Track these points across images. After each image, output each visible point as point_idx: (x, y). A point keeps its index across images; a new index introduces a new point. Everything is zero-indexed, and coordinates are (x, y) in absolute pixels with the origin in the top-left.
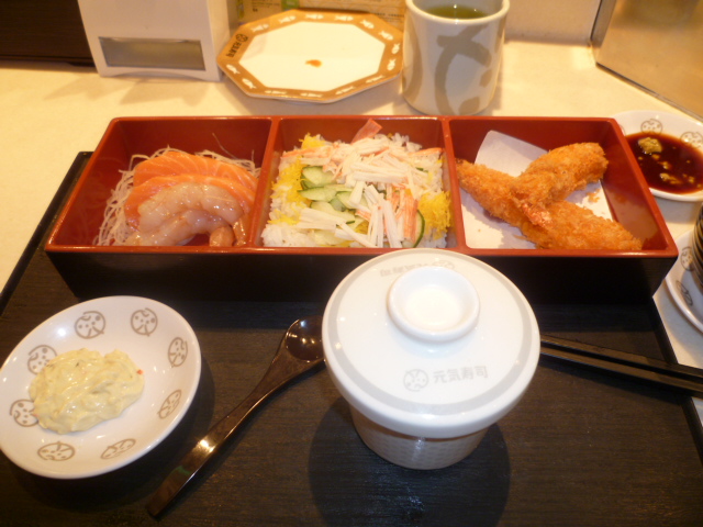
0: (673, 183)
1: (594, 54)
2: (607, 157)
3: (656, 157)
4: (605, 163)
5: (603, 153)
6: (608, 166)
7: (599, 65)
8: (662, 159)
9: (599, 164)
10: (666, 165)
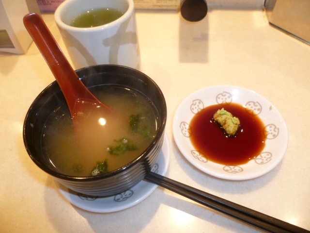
1: (268, 16)
7: (271, 24)
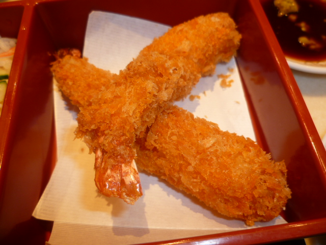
0: (313, 47)
2: (240, 30)
3: (293, 18)
4: (237, 38)
5: (234, 25)
6: (242, 41)
8: (299, 20)
9: (230, 40)
10: (303, 27)
